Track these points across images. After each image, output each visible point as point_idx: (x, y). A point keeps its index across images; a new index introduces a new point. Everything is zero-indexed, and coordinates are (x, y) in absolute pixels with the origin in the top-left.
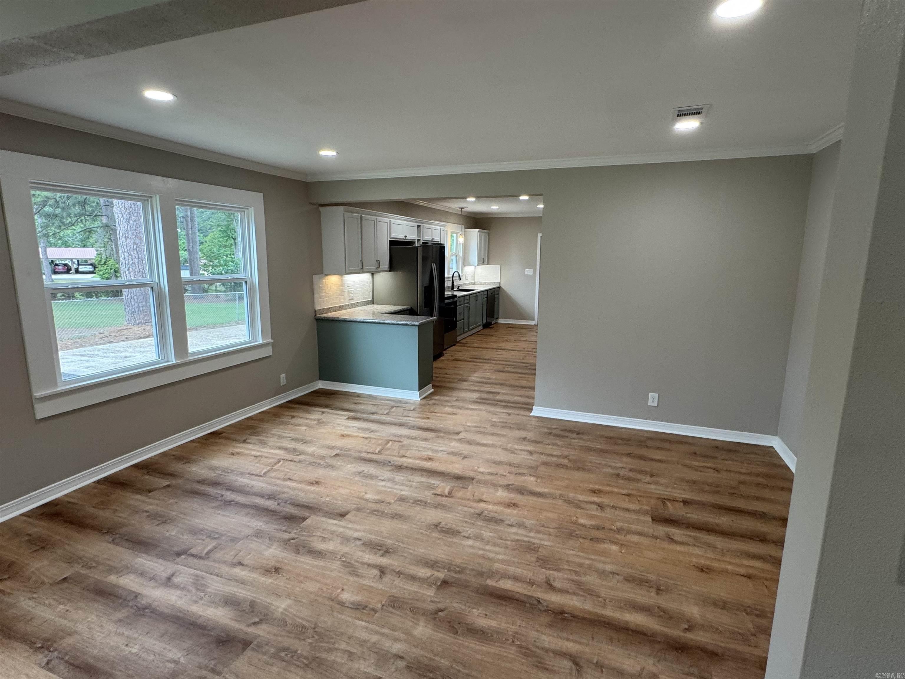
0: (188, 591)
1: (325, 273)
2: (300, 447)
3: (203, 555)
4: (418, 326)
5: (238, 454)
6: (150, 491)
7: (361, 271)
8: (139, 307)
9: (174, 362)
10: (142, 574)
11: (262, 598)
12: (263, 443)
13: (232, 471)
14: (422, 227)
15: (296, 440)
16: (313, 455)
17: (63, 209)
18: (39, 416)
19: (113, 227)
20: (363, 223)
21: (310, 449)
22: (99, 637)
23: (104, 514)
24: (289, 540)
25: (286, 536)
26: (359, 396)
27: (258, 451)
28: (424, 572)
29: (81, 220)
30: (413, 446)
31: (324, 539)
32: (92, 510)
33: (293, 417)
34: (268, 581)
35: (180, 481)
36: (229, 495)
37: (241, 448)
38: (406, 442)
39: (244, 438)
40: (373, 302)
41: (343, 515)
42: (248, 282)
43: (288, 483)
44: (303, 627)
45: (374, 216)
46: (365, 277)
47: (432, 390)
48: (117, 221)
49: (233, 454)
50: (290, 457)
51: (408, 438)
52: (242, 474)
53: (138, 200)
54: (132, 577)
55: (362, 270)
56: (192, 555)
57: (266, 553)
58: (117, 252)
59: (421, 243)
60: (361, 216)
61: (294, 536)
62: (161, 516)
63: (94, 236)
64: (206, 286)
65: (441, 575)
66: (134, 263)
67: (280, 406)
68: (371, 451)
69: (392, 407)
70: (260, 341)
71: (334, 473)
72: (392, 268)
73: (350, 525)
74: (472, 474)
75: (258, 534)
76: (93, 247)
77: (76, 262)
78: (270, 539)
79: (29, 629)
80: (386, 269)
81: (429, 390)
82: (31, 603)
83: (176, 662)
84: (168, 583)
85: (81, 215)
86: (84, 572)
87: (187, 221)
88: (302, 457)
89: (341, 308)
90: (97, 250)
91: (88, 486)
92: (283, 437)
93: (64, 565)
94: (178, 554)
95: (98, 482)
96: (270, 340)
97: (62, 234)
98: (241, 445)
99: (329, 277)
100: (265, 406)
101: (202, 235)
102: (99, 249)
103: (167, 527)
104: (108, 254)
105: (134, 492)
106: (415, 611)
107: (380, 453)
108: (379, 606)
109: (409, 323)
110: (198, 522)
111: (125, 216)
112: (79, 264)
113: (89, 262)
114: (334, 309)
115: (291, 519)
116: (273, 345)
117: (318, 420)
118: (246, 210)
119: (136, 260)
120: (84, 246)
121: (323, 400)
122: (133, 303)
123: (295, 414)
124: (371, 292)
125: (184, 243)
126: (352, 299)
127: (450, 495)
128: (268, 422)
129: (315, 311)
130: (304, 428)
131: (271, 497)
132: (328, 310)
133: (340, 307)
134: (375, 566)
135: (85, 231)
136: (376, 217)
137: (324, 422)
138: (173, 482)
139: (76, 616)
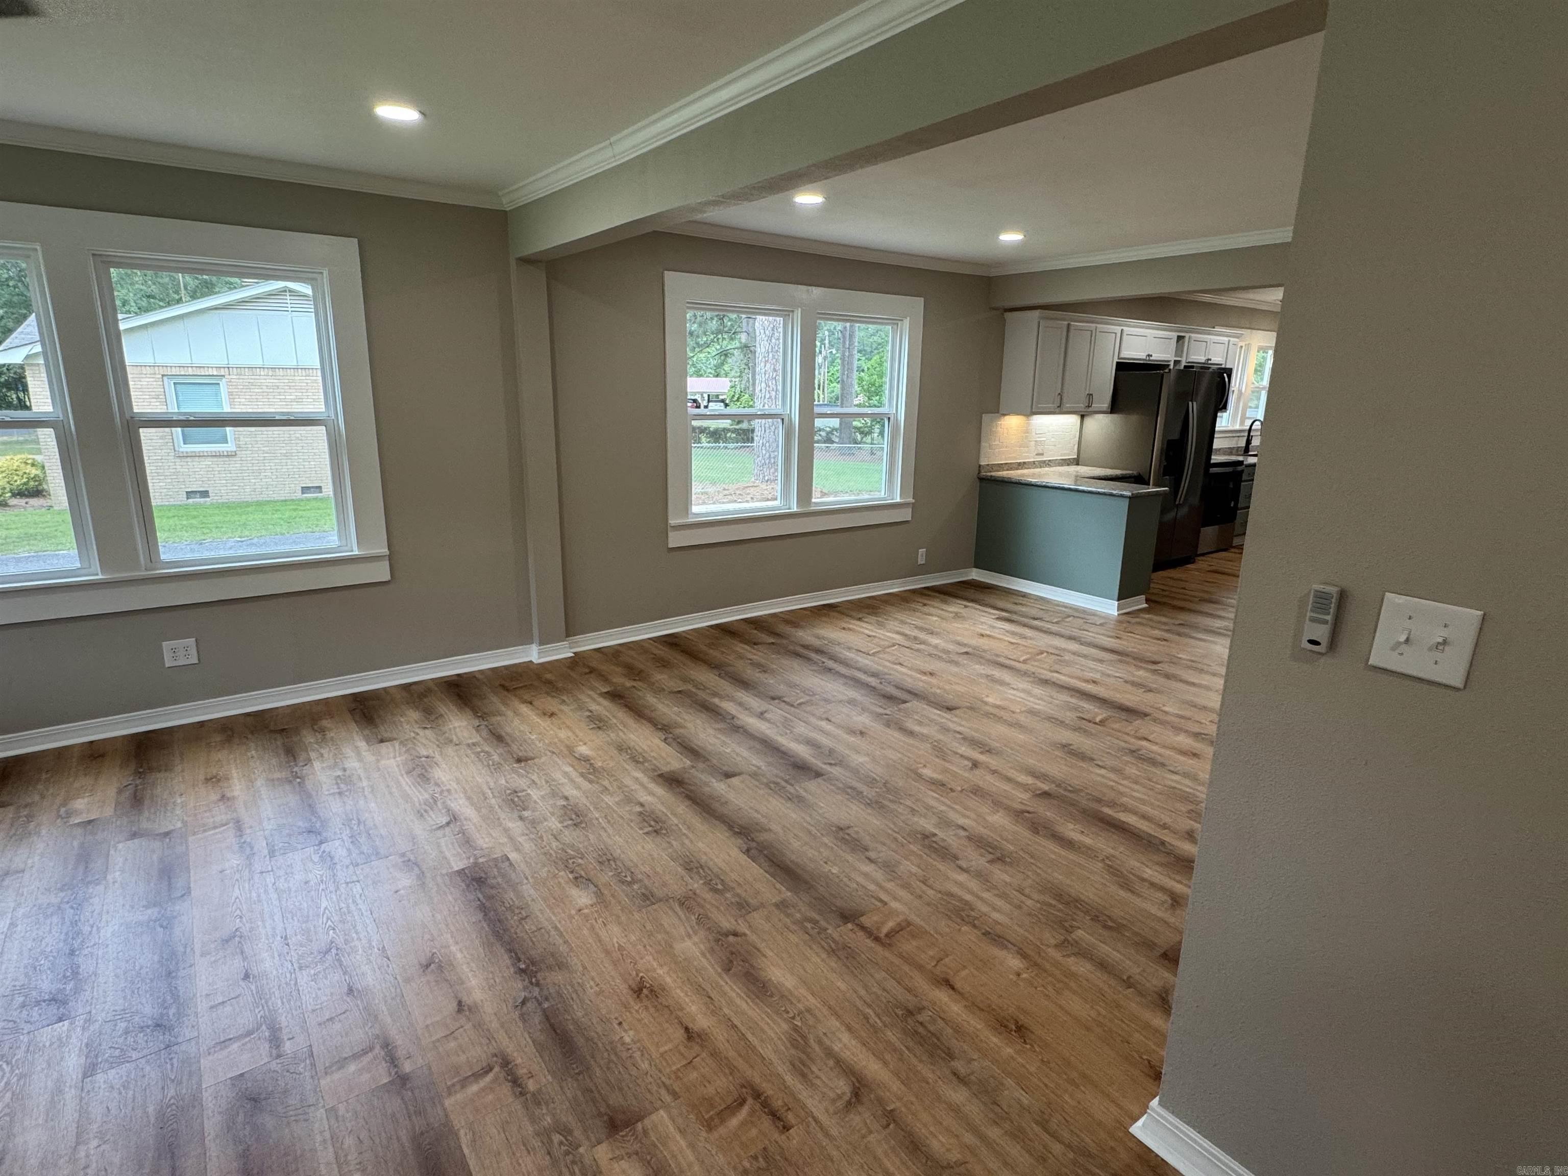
0: (778, 727)
1: (1001, 412)
2: (922, 636)
3: (795, 704)
4: (1130, 498)
5: (850, 629)
6: (755, 644)
7: (1057, 410)
8: (770, 457)
9: (795, 510)
10: (741, 704)
11: (840, 748)
12: (881, 625)
13: (839, 644)
14: (1187, 339)
15: (921, 629)
16: (936, 647)
17: (700, 325)
18: (670, 546)
19: (752, 349)
20: (1071, 334)
21: (935, 641)
22: (702, 736)
23: (714, 653)
24: (882, 714)
25: (881, 711)
26: (1024, 595)
27: (872, 631)
28: (1023, 778)
29: (718, 339)
30: (1077, 664)
31: (920, 723)
32: (704, 648)
33: (925, 605)
34: (852, 739)
35: (785, 642)
36: (830, 664)
37: (854, 625)
38: (1067, 657)
39: (860, 616)
40: (1077, 462)
41: (950, 709)
42: (892, 419)
43: (898, 667)
44: (874, 779)
45: (1092, 322)
46: (1070, 421)
47: (1145, 605)
48: (758, 339)
49: (844, 629)
50: (907, 644)
51: (1074, 654)
52: (849, 649)
53: (778, 315)
54: (731, 704)
55: (1060, 409)
56: (784, 701)
57: (855, 718)
58: (754, 384)
59: (1182, 368)
60: (1069, 325)
61: (888, 712)
62: (763, 666)
63: (729, 360)
64: (859, 437)
65: (1046, 787)
66: (770, 397)
67: (914, 591)
68: (1014, 657)
69: (1069, 616)
70: (898, 500)
71: (955, 669)
72: (1115, 407)
73: (955, 719)
74: (1148, 710)
75: (852, 702)
76: (726, 376)
77: (706, 398)
78: (862, 709)
79: (653, 715)
80: (1105, 409)
81: (1139, 603)
82: (655, 700)
83: (759, 768)
84: (761, 715)
85: (718, 332)
86: (694, 690)
87: (844, 337)
88: (922, 647)
89: (1021, 465)
90: (731, 381)
91: (702, 628)
92: (906, 623)
93: (680, 683)
94: (773, 698)
95: (711, 627)
96: (911, 500)
97: (695, 359)
98: (858, 623)
99: (1007, 417)
100: (895, 587)
101: (863, 358)
102: (733, 379)
103: (766, 675)
104: (743, 386)
105: (741, 642)
106: (998, 804)
107: (1025, 662)
108: (959, 789)
109: (1114, 492)
110: (795, 678)
111: (767, 332)
112: (709, 401)
113: (721, 397)
114: (1010, 466)
115: (890, 698)
116: (913, 506)
117: (956, 613)
118: (900, 323)
119: (774, 393)
120: (717, 376)
121: (971, 593)
122: (764, 452)
123: (929, 602)
124: (1076, 447)
125: (837, 371)
126: (1042, 454)
127: (1102, 723)
128: (893, 605)
129: (980, 466)
130: (935, 618)
131: (874, 675)
132: (1001, 467)
133: (1019, 464)
134: (968, 759)
135: (720, 354)
136: (1094, 325)
137: (963, 617)
138: (779, 641)
139: (686, 718)
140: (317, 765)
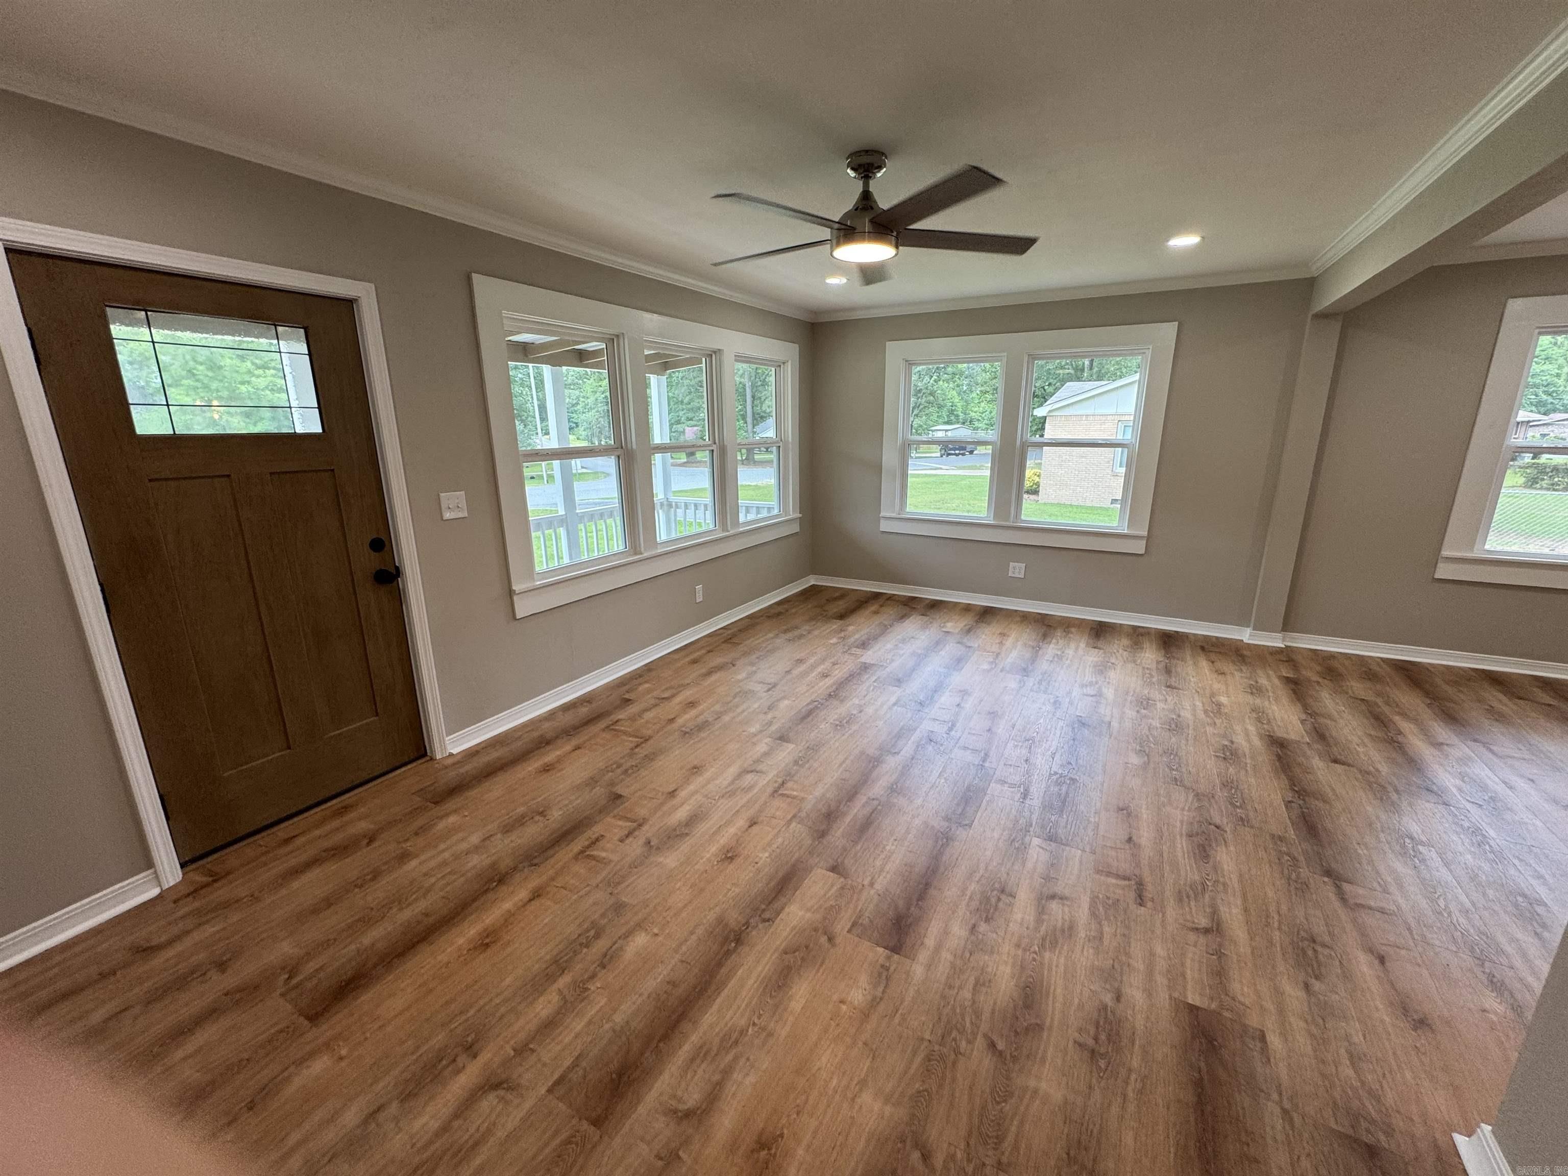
140: (1052, 646)
